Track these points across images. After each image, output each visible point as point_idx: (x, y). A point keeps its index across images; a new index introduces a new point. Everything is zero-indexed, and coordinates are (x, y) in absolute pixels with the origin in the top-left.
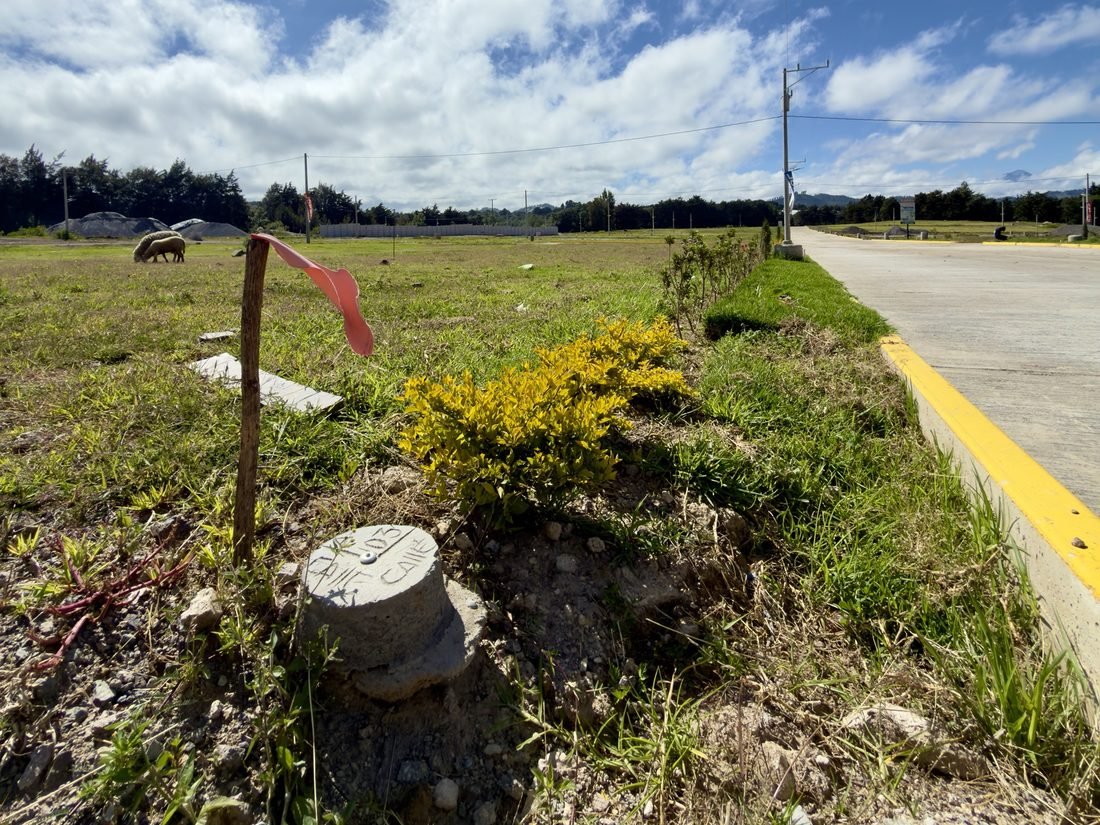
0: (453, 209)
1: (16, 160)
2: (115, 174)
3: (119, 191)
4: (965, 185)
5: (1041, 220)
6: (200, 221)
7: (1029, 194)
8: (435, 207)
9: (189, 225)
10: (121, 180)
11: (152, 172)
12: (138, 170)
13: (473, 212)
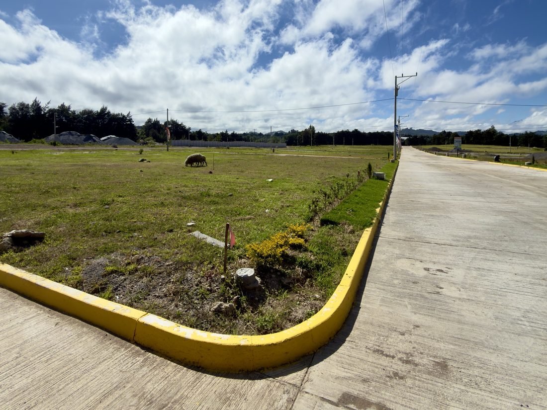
0: (235, 133)
1: (28, 105)
2: (74, 112)
3: (76, 121)
4: (493, 127)
5: (532, 146)
6: (114, 136)
7: (526, 132)
8: (226, 132)
9: (109, 138)
10: (77, 115)
11: (91, 112)
12: (85, 111)
13: (244, 134)
